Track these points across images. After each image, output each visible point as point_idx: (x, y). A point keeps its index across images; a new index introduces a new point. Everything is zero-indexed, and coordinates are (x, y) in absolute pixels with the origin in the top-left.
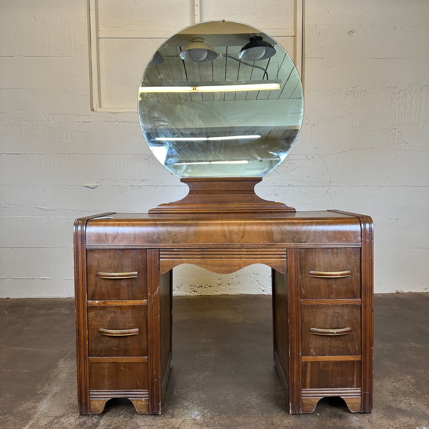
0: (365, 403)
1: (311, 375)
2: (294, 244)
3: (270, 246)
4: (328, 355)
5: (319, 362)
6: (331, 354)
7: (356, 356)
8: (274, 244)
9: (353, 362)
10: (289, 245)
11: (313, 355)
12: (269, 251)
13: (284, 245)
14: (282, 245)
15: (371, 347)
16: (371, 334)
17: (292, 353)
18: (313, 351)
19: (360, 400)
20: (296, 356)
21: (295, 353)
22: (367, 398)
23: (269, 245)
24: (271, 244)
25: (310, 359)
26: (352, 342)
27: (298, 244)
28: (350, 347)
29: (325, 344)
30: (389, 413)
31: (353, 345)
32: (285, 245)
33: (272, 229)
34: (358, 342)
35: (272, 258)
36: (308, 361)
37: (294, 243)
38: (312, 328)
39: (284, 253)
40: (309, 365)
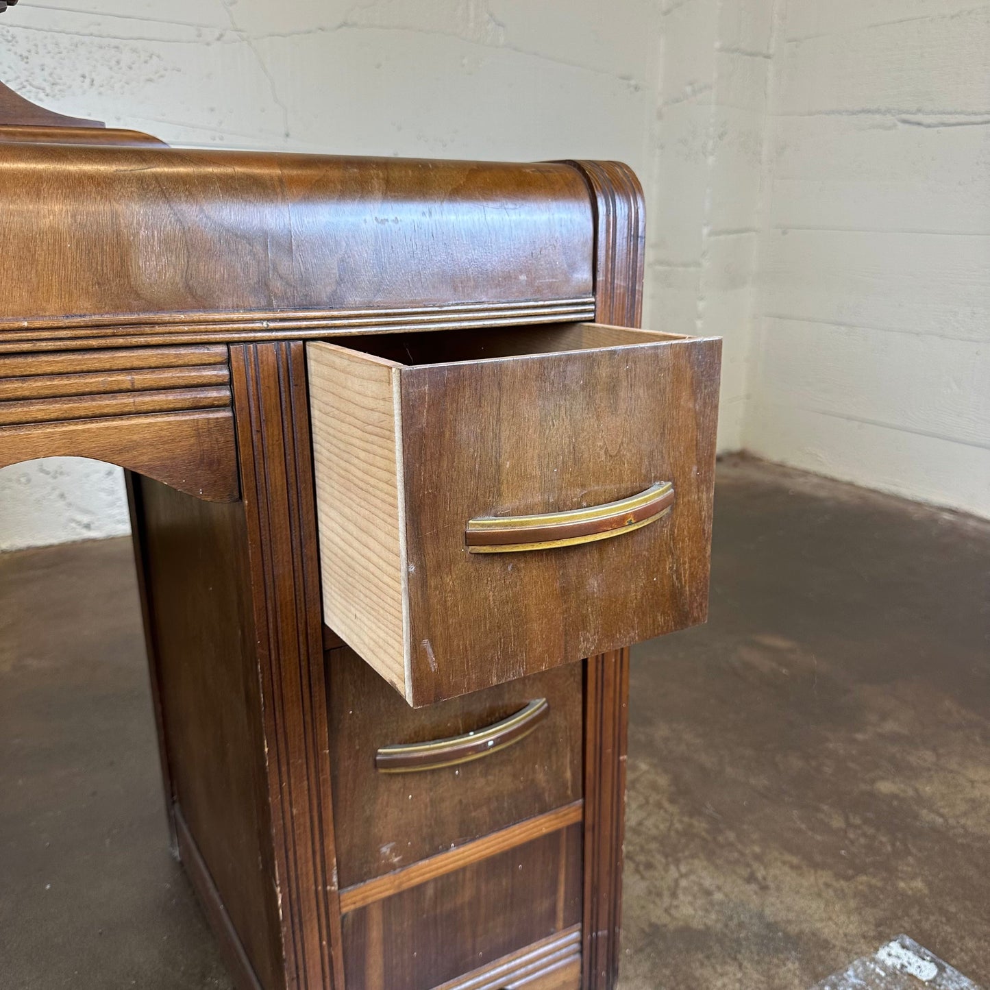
0: (594, 972)
1: (384, 957)
2: (271, 315)
3: (114, 335)
4: (457, 845)
5: (419, 889)
6: (468, 834)
7: (564, 810)
8: (144, 317)
9: (553, 837)
10: (242, 326)
11: (391, 868)
12: (110, 371)
13: (207, 322)
14: (196, 328)
15: (619, 755)
16: (620, 706)
17: (294, 896)
18: (392, 850)
19: (576, 970)
20: (313, 903)
21: (308, 890)
22: (602, 952)
23: (109, 331)
24: (122, 318)
25: (379, 888)
26: (550, 757)
27: (292, 315)
28: (541, 777)
29: (442, 800)
30: (666, 966)
31: (554, 768)
32: (214, 322)
33: (115, 215)
34: (572, 751)
35: (138, 413)
36: (370, 900)
37: (269, 307)
38: (385, 747)
39: (209, 374)
40: (376, 916)
